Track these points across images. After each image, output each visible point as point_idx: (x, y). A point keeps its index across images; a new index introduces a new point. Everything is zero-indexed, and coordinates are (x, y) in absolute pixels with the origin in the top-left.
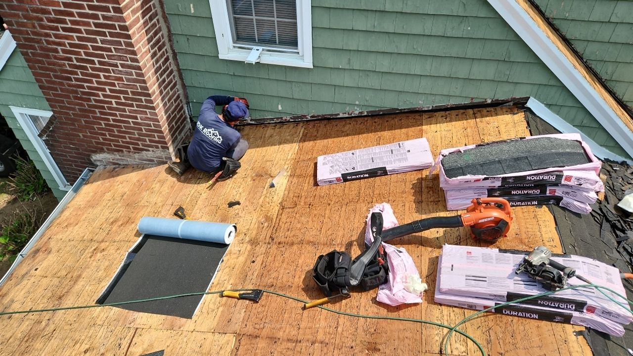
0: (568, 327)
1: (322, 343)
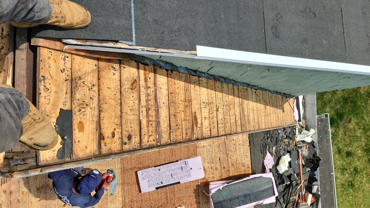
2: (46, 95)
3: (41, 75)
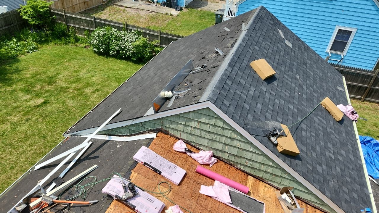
0: (132, 181)
1: (207, 210)
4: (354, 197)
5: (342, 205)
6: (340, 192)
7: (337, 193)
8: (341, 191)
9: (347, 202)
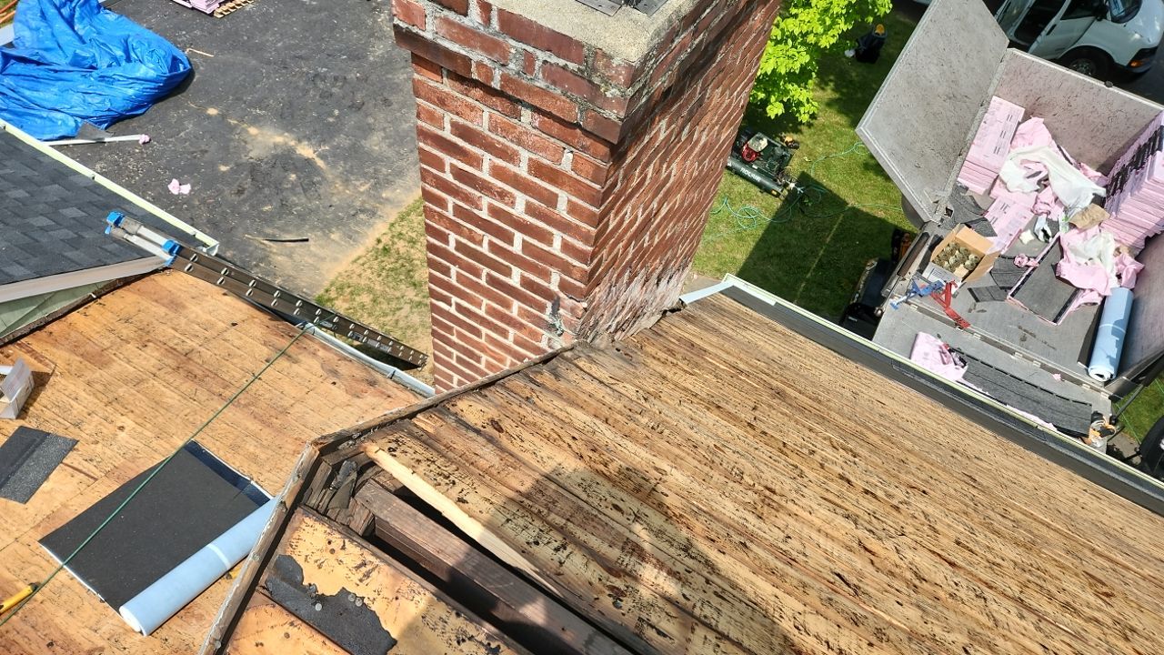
2: (448, 628)
3: (503, 647)
4: (74, 218)
5: (73, 261)
6: (37, 241)
7: (33, 248)
8: (36, 235)
9: (75, 243)
